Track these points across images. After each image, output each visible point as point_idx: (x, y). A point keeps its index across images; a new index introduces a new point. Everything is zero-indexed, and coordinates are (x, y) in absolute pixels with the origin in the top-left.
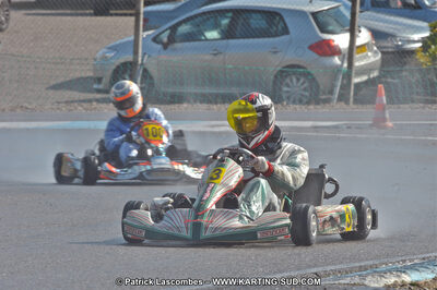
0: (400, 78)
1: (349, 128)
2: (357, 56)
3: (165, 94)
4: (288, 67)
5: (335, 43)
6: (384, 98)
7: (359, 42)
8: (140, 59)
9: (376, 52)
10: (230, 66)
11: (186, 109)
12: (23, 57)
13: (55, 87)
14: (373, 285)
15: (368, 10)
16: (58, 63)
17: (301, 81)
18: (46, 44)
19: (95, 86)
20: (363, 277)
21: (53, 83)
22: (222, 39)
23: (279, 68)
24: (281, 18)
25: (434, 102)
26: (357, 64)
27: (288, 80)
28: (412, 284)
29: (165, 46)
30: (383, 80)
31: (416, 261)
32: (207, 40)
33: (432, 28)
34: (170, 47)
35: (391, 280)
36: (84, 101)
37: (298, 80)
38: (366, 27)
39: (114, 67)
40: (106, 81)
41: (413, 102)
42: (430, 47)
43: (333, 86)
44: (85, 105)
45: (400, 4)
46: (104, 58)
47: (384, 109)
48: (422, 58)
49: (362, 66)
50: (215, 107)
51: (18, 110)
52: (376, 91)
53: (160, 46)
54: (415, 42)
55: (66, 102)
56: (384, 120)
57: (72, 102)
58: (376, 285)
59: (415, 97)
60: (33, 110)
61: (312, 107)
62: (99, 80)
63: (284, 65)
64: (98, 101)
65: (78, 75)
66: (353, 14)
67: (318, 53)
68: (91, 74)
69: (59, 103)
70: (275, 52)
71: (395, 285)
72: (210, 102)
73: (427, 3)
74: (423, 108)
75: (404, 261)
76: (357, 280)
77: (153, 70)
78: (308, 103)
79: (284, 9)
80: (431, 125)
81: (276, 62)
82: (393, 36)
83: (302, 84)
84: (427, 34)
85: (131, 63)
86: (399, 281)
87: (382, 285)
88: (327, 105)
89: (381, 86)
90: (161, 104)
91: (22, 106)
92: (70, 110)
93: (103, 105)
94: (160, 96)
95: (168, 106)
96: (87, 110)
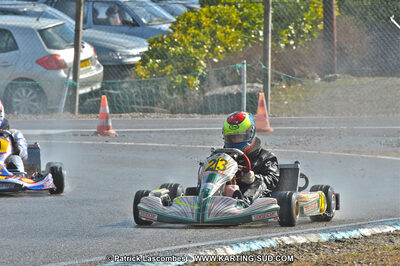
0: (121, 89)
1: (76, 135)
2: (81, 69)
4: (22, 79)
5: (61, 58)
6: (107, 108)
7: (83, 56)
9: (98, 66)
15: (90, 28)
17: (31, 92)
23: (9, 81)
24: (11, 35)
26: (81, 77)
30: (106, 91)
33: (151, 44)
37: (27, 91)
38: (89, 43)
41: (133, 110)
42: (148, 61)
43: (60, 97)
45: (119, 22)
47: (107, 118)
48: (141, 71)
49: (86, 79)
52: (100, 101)
54: (134, 56)
56: (108, 128)
59: (135, 106)
61: (41, 116)
63: (13, 78)
66: (77, 31)
67: (45, 67)
70: (5, 66)
73: (144, 21)
74: (143, 116)
78: (37, 113)
79: (13, 27)
80: (151, 132)
81: (7, 76)
82: (113, 51)
83: (31, 95)
84: (146, 49)
88: (55, 115)
89: (104, 97)
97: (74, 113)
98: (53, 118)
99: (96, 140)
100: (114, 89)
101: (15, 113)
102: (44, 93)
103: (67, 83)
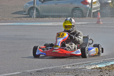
2: (93, 5)
3: (42, 15)
4: (75, 8)
5: (88, 1)
6: (100, 16)
7: (94, 1)
8: (35, 6)
9: (99, 4)
10: (59, 8)
11: (47, 19)
12: (5, 5)
13: (14, 13)
14: (88, 68)
17: (79, 11)
18: (11, 2)
19: (24, 13)
20: (85, 66)
21: (13, 12)
23: (72, 8)
25: (113, 17)
26: (93, 7)
27: (75, 11)
28: (99, 68)
29: (42, 2)
30: (100, 11)
31: (101, 61)
32: (54, 1)
34: (44, 3)
35: (93, 67)
36: (20, 17)
37: (78, 11)
39: (28, 8)
40: (27, 12)
41: (108, 17)
42: (113, 2)
43: (87, 13)
44: (20, 18)
46: (27, 6)
48: (111, 5)
49: (95, 7)
50: (55, 19)
51: (2, 20)
53: (41, 2)
55: (16, 18)
56: (100, 22)
57: (17, 18)
58: (89, 68)
59: (109, 15)
60: (6, 20)
61: (81, 18)
62: (25, 12)
63: (74, 7)
64: (24, 17)
65: (20, 10)
68: (23, 10)
69: (14, 18)
70: (72, 4)
71: (94, 68)
72: (54, 17)
74: (111, 18)
75: (98, 61)
76: (84, 67)
77: (39, 8)
80: (112, 23)
81: (72, 6)
83: (79, 12)
85: (33, 7)
87: (91, 68)
89: (99, 13)
90: (41, 18)
91: (3, 19)
92: (16, 20)
93: (25, 18)
94: (41, 16)
95: (42, 19)
96: (20, 20)
97: (91, 17)
98: (84, 19)
99: (96, 25)
100: (103, 10)
101: (74, 17)
102: (83, 11)
103: (88, 9)
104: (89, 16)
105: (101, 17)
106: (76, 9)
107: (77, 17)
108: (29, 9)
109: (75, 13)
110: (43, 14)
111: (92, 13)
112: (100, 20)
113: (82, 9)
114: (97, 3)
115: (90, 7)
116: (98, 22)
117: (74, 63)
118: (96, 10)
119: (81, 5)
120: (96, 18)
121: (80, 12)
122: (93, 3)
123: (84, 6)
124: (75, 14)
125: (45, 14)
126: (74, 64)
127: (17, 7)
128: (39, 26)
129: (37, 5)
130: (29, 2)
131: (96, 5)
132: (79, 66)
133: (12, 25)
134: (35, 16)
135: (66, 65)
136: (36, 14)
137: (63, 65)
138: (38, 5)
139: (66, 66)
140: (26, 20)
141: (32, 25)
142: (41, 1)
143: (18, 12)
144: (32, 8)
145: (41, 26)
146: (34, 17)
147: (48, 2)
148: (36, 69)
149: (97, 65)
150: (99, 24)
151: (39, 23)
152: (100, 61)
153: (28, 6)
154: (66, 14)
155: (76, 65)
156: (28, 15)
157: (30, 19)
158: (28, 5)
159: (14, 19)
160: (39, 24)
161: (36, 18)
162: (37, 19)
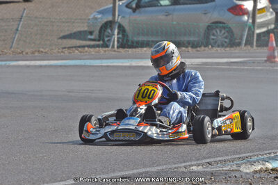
1: (254, 63)
2: (258, 15)
3: (133, 42)
4: (213, 23)
5: (245, 7)
6: (274, 42)
7: (259, 6)
8: (116, 18)
9: (272, 13)
10: (175, 23)
11: (145, 51)
12: (44, 18)
13: (64, 37)
14: (245, 171)
16: (64, 22)
17: (223, 32)
18: (59, 10)
19: (89, 37)
20: (239, 165)
21: (62, 35)
22: (171, 5)
23: (207, 24)
26: (258, 21)
27: (214, 31)
28: (273, 170)
29: (134, 10)
30: (275, 30)
32: (161, 6)
34: (137, 11)
35: (258, 167)
36: (79, 47)
37: (221, 31)
39: (100, 25)
40: (96, 33)
43: (242, 35)
44: (80, 49)
46: (96, 19)
47: (274, 50)
49: (261, 22)
51: (36, 54)
52: (269, 37)
53: (130, 10)
55: (69, 48)
56: (274, 57)
57: (73, 47)
58: (248, 171)
60: (46, 52)
61: (228, 49)
62: (91, 33)
64: (89, 46)
65: (79, 29)
67: (231, 12)
68: (86, 29)
69: (65, 48)
70: (205, 14)
71: (260, 171)
75: (270, 154)
76: (235, 168)
77: (125, 24)
78: (226, 47)
81: (206, 20)
83: (224, 34)
85: (110, 22)
86: (264, 167)
87: (252, 170)
88: (238, 48)
89: (272, 35)
90: (130, 48)
91: (39, 51)
92: (70, 53)
93: (92, 50)
94: (130, 43)
95: (134, 50)
96: (81, 52)
97: (252, 46)
98: (236, 50)
99: (265, 66)
101: (210, 46)
102: (232, 32)
103: (246, 25)
104: (249, 43)
105: (277, 46)
106: (217, 27)
107: (219, 46)
108: (101, 27)
109: (213, 35)
110: (135, 39)
111: (255, 36)
112: (274, 53)
113: (230, 25)
114: (268, 11)
115: (250, 21)
116: (271, 58)
117: (209, 157)
118: (264, 30)
119: (230, 15)
120: (265, 48)
121: (226, 34)
122: (257, 12)
123: (237, 18)
124: (213, 37)
125: (141, 38)
126: (212, 160)
127: (74, 22)
128: (125, 67)
129: (120, 17)
130: (103, 8)
131: (266, 16)
132: (224, 166)
133: (61, 66)
134: (116, 43)
135: (193, 163)
136: (118, 38)
137: (184, 162)
138: (124, 17)
139: (193, 165)
140: (93, 53)
141: (108, 66)
142: (131, 8)
143: (75, 33)
144: (108, 25)
145: (130, 67)
146: (113, 47)
147: (147, 9)
148: (120, 171)
149: (267, 163)
150: (272, 62)
151: (126, 60)
152: (275, 153)
153: (99, 20)
154: (191, 39)
155: (217, 163)
156: (99, 40)
157: (105, 51)
158: (99, 16)
159: (66, 51)
160: (126, 63)
161: (118, 47)
162: (121, 50)
